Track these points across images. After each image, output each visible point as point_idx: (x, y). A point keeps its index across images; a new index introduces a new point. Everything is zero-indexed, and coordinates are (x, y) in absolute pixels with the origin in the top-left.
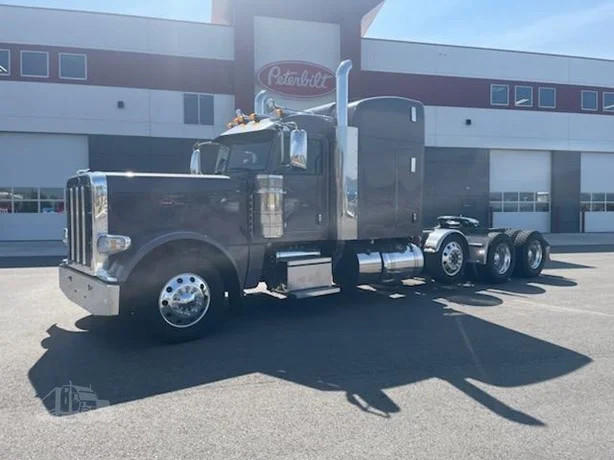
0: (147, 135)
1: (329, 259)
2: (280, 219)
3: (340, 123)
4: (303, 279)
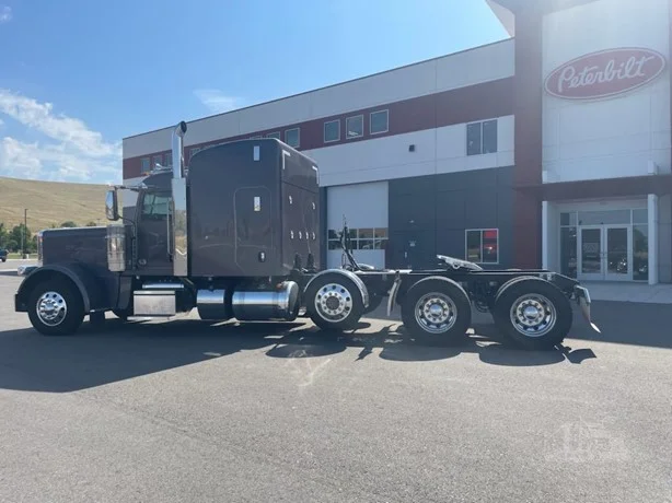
0: (433, 173)
1: (173, 292)
2: (121, 257)
3: (175, 175)
4: (146, 307)
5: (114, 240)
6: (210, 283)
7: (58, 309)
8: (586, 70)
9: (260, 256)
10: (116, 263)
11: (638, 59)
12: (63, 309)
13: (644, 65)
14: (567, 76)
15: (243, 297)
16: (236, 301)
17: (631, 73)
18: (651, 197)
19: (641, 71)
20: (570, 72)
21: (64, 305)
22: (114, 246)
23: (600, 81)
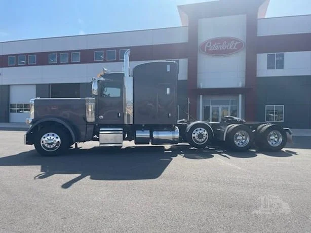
1: (121, 132)
2: (93, 114)
3: (125, 75)
4: (107, 139)
5: (90, 106)
6: (143, 127)
7: (56, 142)
8: (216, 44)
9: (169, 115)
10: (91, 118)
11: (235, 42)
12: (58, 142)
13: (237, 45)
14: (208, 45)
15: (158, 134)
16: (155, 136)
17: (232, 48)
18: (240, 96)
19: (236, 47)
20: (209, 44)
21: (59, 140)
22: (90, 110)
23: (221, 49)
